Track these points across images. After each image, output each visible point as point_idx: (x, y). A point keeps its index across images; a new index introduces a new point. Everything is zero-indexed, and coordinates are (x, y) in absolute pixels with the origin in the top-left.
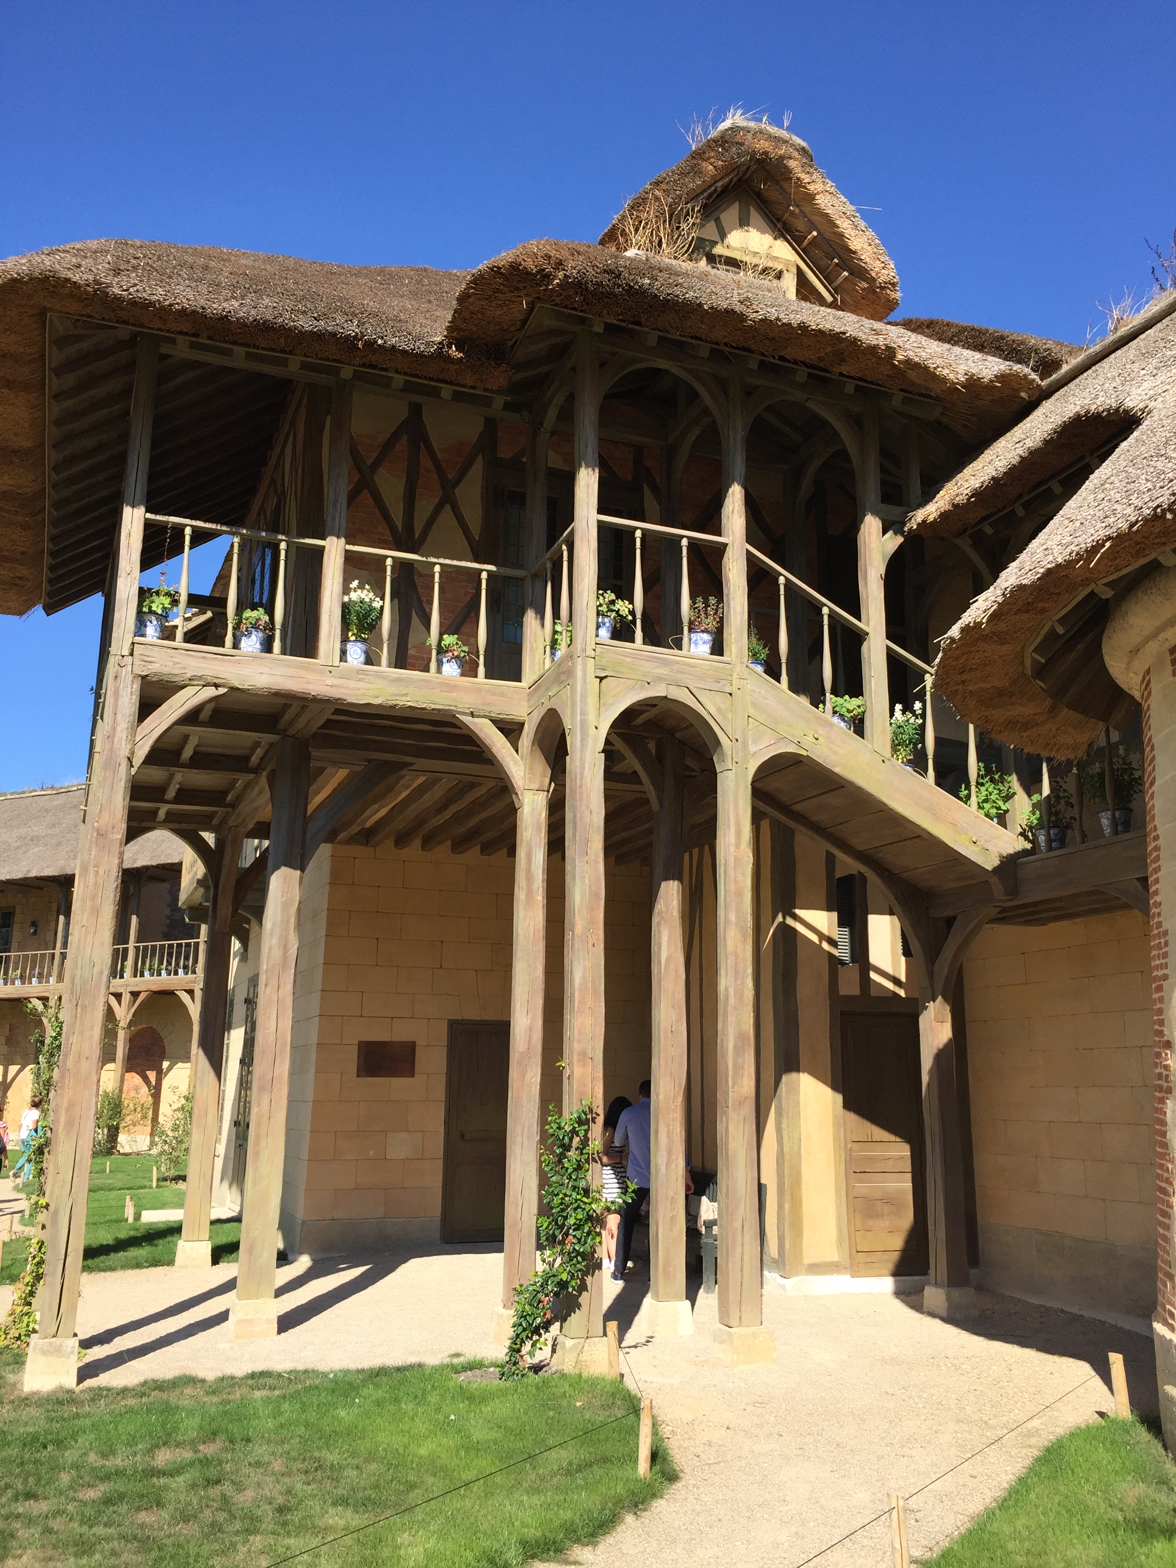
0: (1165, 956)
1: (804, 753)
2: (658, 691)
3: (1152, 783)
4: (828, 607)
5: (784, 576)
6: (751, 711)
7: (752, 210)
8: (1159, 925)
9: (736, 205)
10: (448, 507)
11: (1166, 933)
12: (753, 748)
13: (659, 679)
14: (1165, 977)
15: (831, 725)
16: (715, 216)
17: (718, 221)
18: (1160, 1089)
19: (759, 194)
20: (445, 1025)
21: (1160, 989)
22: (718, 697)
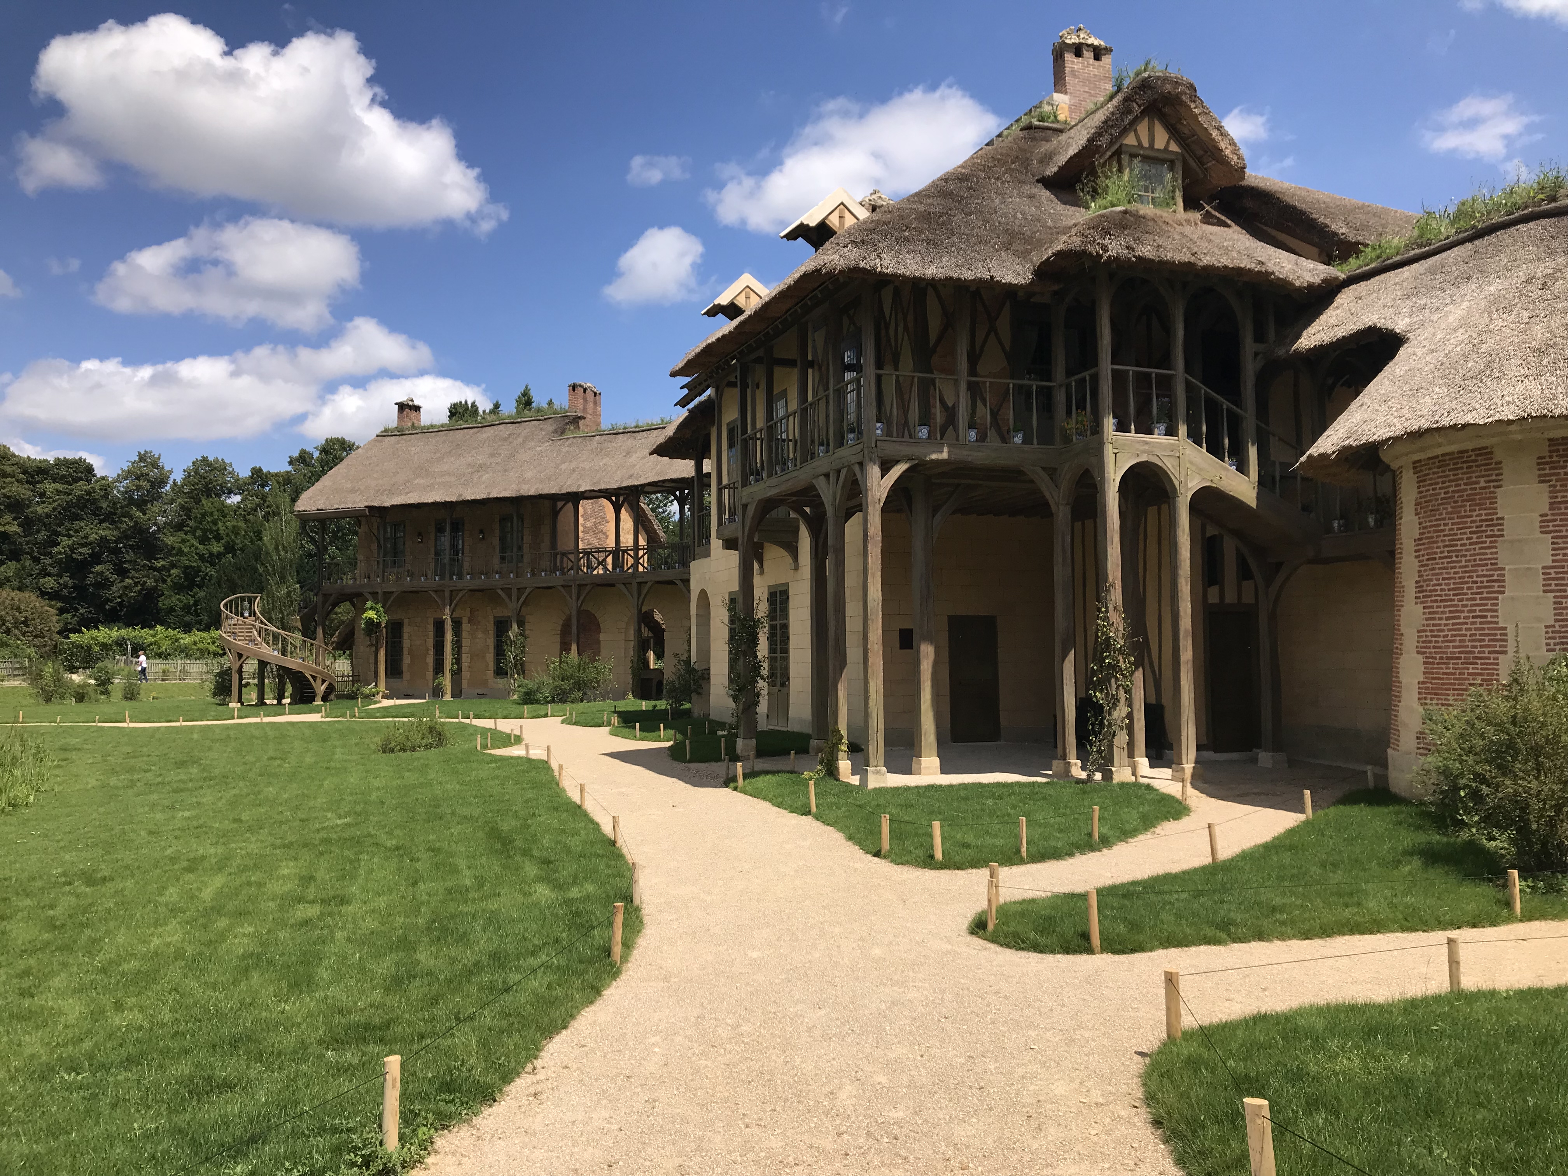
0: (1403, 596)
1: (1215, 485)
2: (1144, 458)
3: (1401, 518)
4: (1226, 405)
5: (1204, 389)
6: (1188, 465)
7: (1156, 122)
8: (1401, 582)
9: (1146, 119)
10: (992, 335)
11: (1403, 587)
12: (1190, 486)
13: (1144, 452)
14: (1402, 606)
15: (1228, 470)
16: (1133, 128)
17: (1135, 131)
18: (1397, 654)
19: (1160, 110)
20: (946, 619)
21: (1399, 610)
22: (1171, 459)
